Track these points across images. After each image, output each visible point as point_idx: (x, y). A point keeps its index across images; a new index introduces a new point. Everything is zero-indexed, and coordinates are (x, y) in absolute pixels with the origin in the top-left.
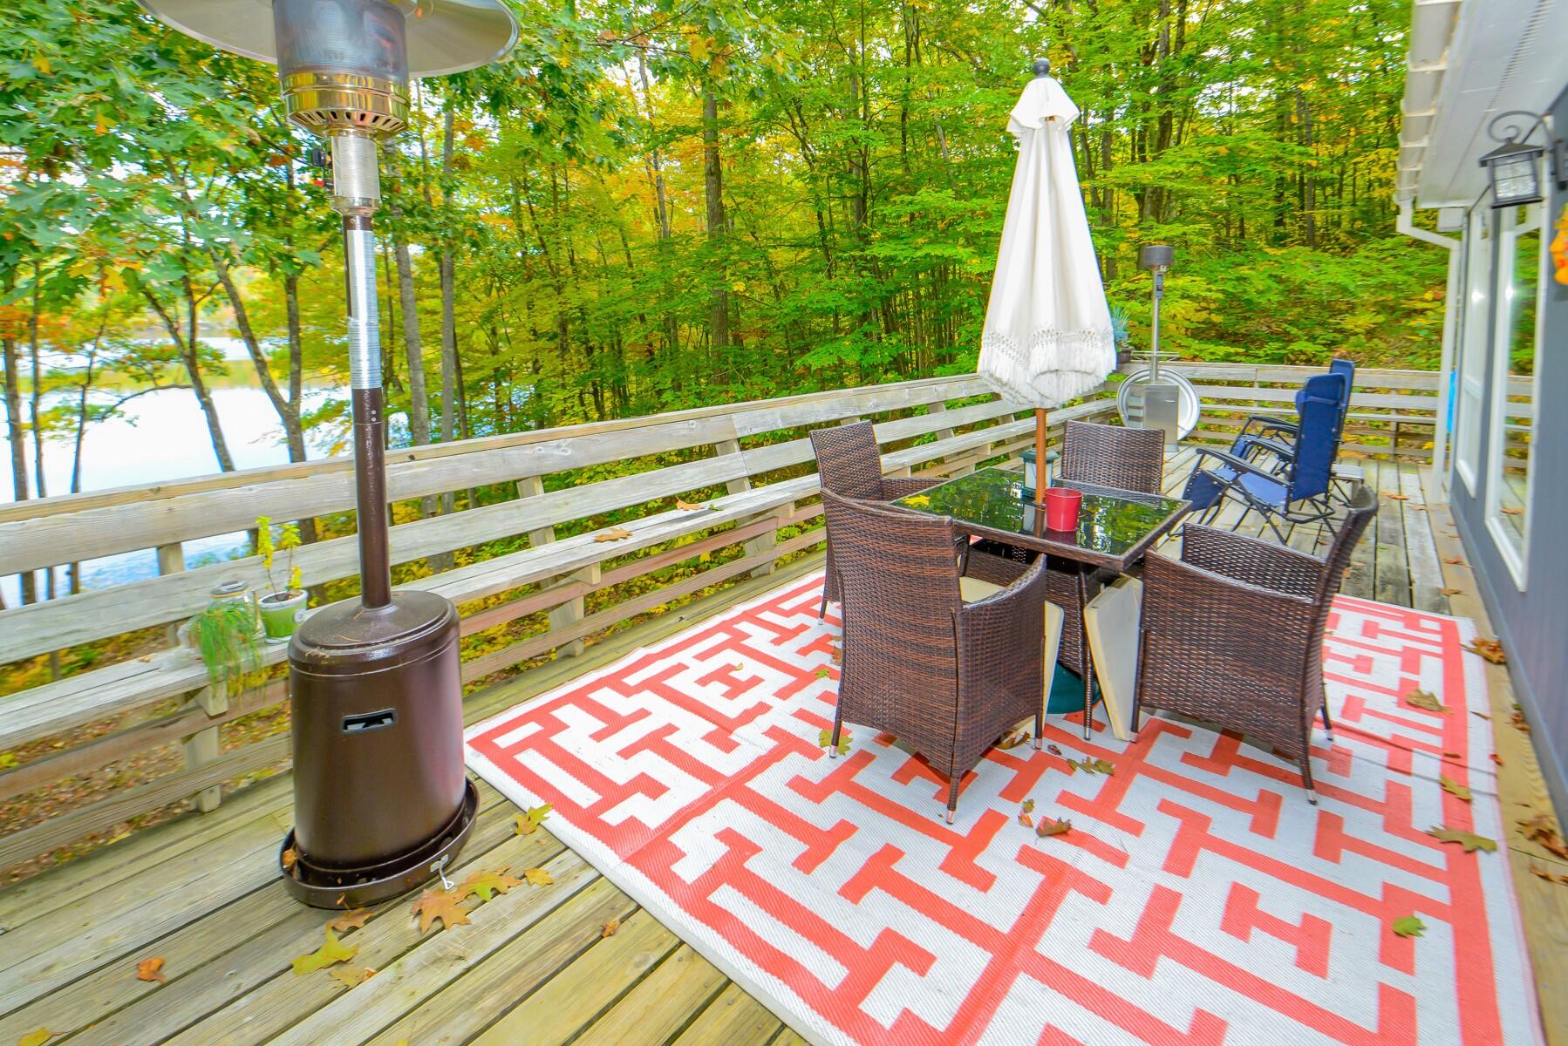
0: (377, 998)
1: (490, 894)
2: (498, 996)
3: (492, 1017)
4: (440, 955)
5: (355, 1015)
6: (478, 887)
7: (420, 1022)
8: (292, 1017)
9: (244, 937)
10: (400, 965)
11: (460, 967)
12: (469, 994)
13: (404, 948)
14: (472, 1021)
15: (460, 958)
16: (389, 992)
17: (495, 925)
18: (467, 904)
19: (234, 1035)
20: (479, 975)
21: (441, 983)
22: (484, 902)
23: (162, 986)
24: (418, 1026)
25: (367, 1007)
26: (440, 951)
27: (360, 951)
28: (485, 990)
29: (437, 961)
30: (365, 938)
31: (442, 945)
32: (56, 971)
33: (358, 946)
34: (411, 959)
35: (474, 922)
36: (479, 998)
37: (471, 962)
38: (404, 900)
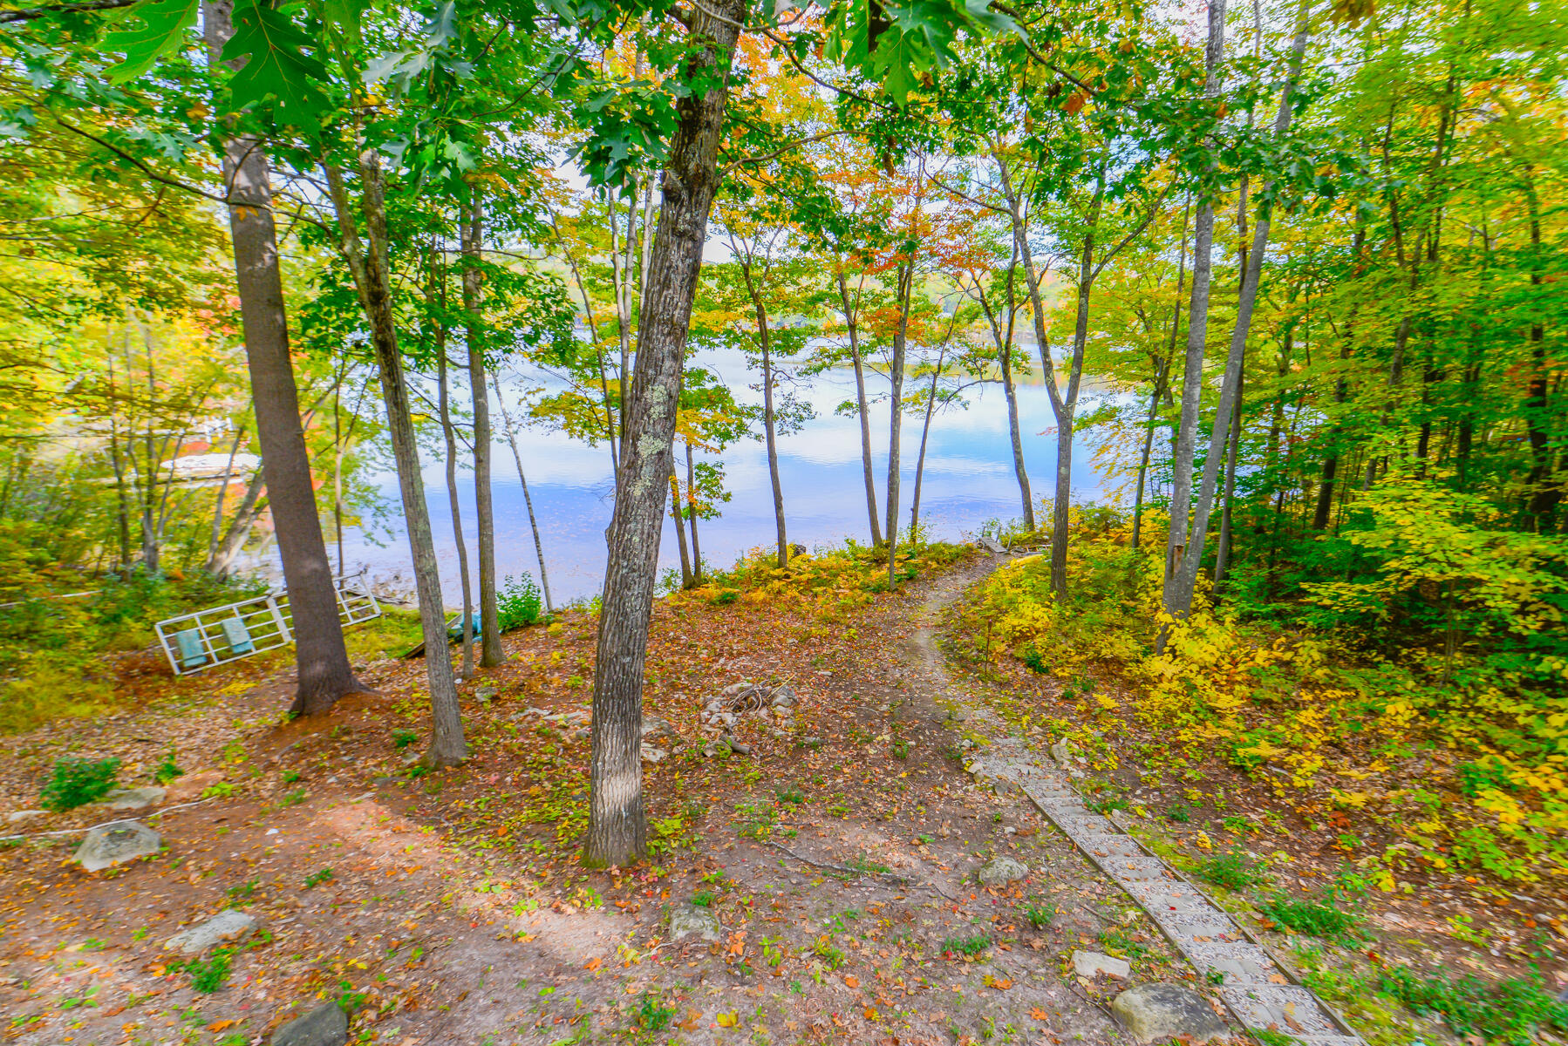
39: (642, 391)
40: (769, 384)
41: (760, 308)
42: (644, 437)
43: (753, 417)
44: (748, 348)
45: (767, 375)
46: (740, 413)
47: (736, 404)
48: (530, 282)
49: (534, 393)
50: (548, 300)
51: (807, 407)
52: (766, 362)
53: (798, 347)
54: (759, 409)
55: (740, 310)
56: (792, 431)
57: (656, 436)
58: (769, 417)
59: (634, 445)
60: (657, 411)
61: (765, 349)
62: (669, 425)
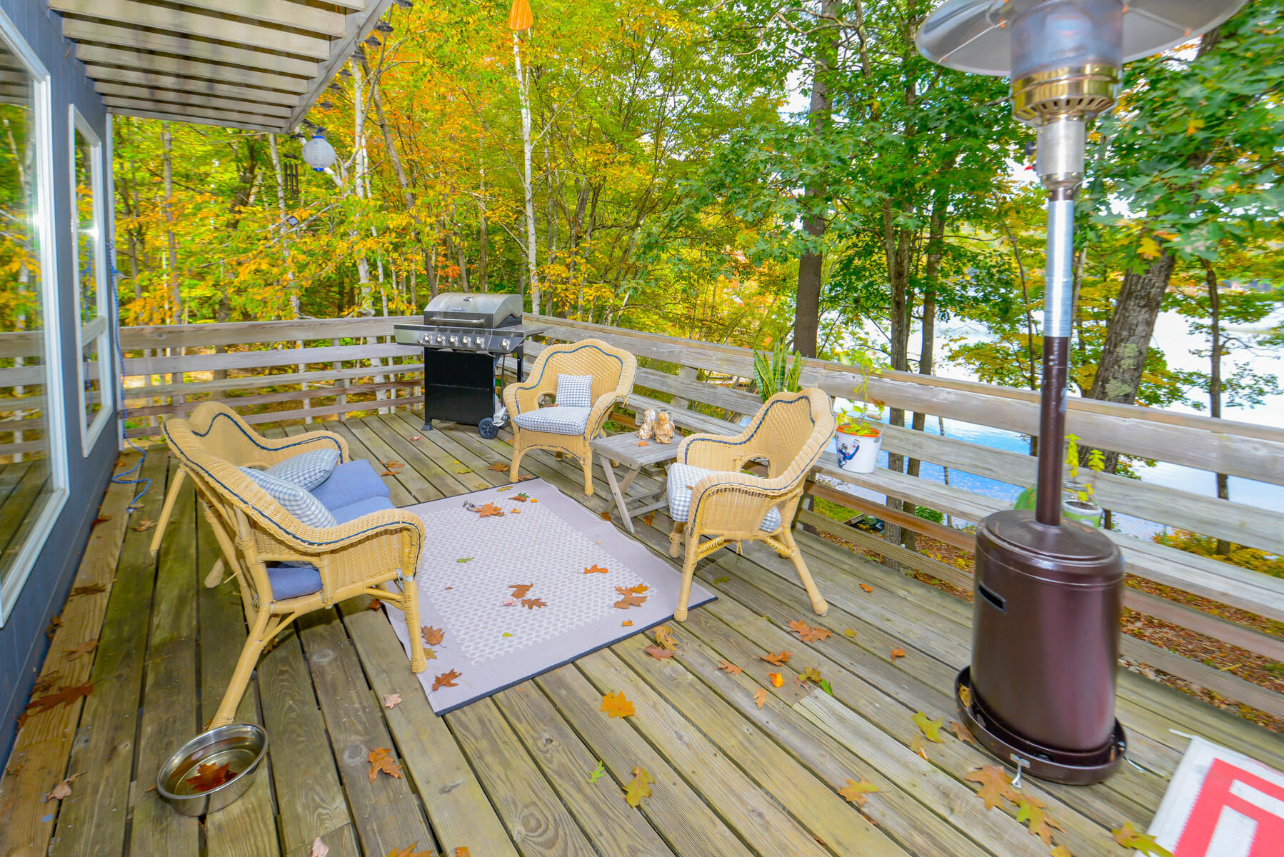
0: (906, 765)
1: (1022, 819)
2: (925, 845)
3: (906, 844)
4: (951, 796)
5: (891, 756)
6: (1025, 806)
7: (893, 795)
8: (883, 725)
9: (931, 684)
10: (935, 772)
11: (944, 812)
12: (922, 823)
13: (950, 771)
14: (900, 830)
15: (952, 810)
16: (912, 771)
17: (994, 831)
18: (1008, 805)
19: (866, 703)
20: (941, 827)
21: (927, 802)
22: (1015, 818)
23: (891, 664)
24: (889, 795)
25: (898, 761)
26: (956, 795)
27: (940, 745)
28: (928, 834)
29: (945, 795)
30: (952, 745)
31: (961, 795)
32: (889, 623)
33: (943, 742)
34: (942, 778)
35: (990, 813)
36: (922, 832)
37: (951, 819)
38: (994, 760)
39: (1115, 346)
40: (1217, 352)
41: (1210, 273)
42: (1112, 381)
43: (1193, 383)
44: (1190, 311)
45: (1216, 341)
46: (1174, 378)
47: (1168, 368)
48: (981, 258)
49: (955, 341)
50: (994, 271)
51: (1271, 380)
52: (1215, 330)
53: (1260, 314)
54: (1200, 376)
55: (1183, 274)
56: (1247, 404)
57: (1124, 382)
58: (1215, 386)
59: (1103, 387)
60: (1127, 363)
61: (1215, 315)
62: (1136, 374)
